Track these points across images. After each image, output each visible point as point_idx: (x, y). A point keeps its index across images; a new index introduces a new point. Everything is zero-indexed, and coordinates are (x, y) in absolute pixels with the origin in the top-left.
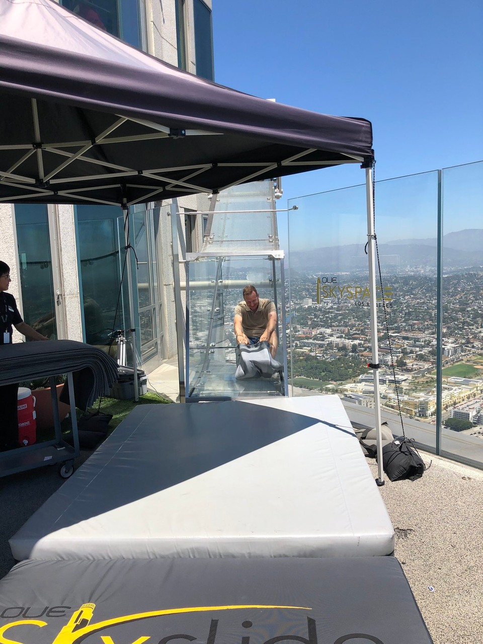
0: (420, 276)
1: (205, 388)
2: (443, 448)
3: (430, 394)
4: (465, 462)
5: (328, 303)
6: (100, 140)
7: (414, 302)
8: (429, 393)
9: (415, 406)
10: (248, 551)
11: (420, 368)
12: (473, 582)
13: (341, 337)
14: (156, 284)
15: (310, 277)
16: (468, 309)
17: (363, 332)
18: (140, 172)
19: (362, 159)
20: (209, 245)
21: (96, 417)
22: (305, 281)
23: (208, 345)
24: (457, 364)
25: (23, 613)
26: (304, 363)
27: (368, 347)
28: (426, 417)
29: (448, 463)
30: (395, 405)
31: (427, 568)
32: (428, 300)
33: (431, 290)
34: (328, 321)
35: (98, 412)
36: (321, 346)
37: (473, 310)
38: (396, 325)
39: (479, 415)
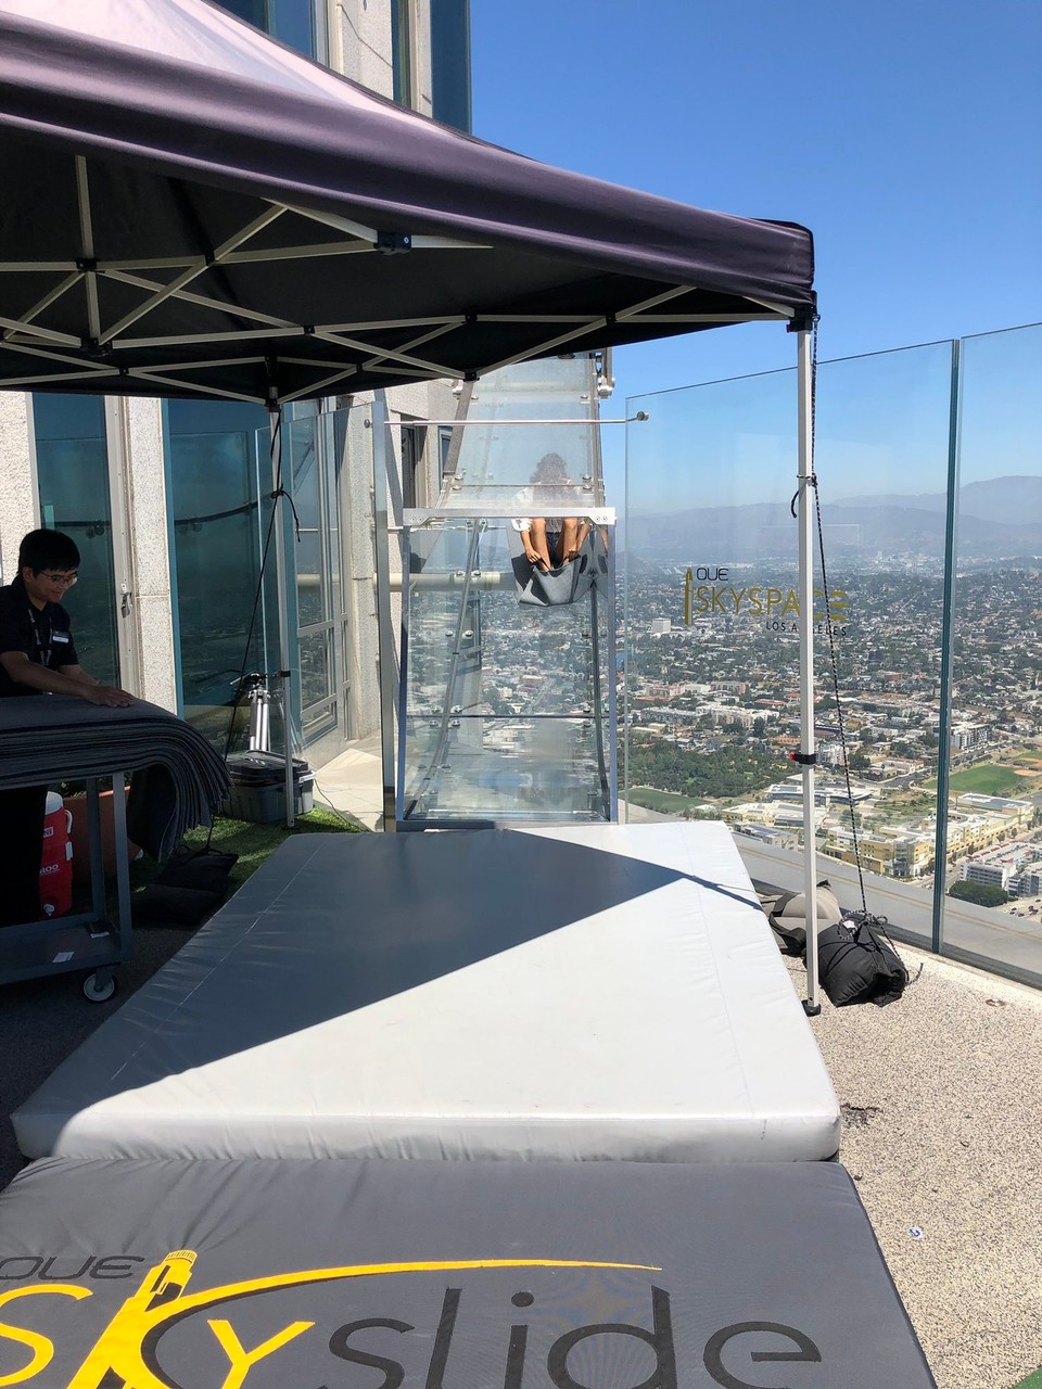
0: (904, 576)
1: (439, 803)
2: (947, 938)
3: (920, 828)
4: (993, 968)
5: (705, 629)
6: (223, 256)
7: (891, 630)
8: (916, 826)
9: (887, 855)
10: (527, 1147)
11: (899, 773)
12: (1005, 1220)
13: (731, 703)
14: (335, 577)
15: (668, 572)
16: (1005, 648)
17: (778, 694)
18: (309, 329)
19: (790, 312)
20: (452, 495)
21: (202, 858)
22: (656, 581)
23: (447, 709)
24: (978, 765)
25: (40, 1269)
26: (651, 757)
27: (789, 725)
28: (910, 878)
29: (957, 971)
30: (844, 850)
31: (908, 1190)
32: (919, 627)
33: (928, 606)
34: (704, 667)
35: (207, 848)
36: (688, 721)
37: (1016, 649)
38: (849, 679)
39: (1022, 875)
